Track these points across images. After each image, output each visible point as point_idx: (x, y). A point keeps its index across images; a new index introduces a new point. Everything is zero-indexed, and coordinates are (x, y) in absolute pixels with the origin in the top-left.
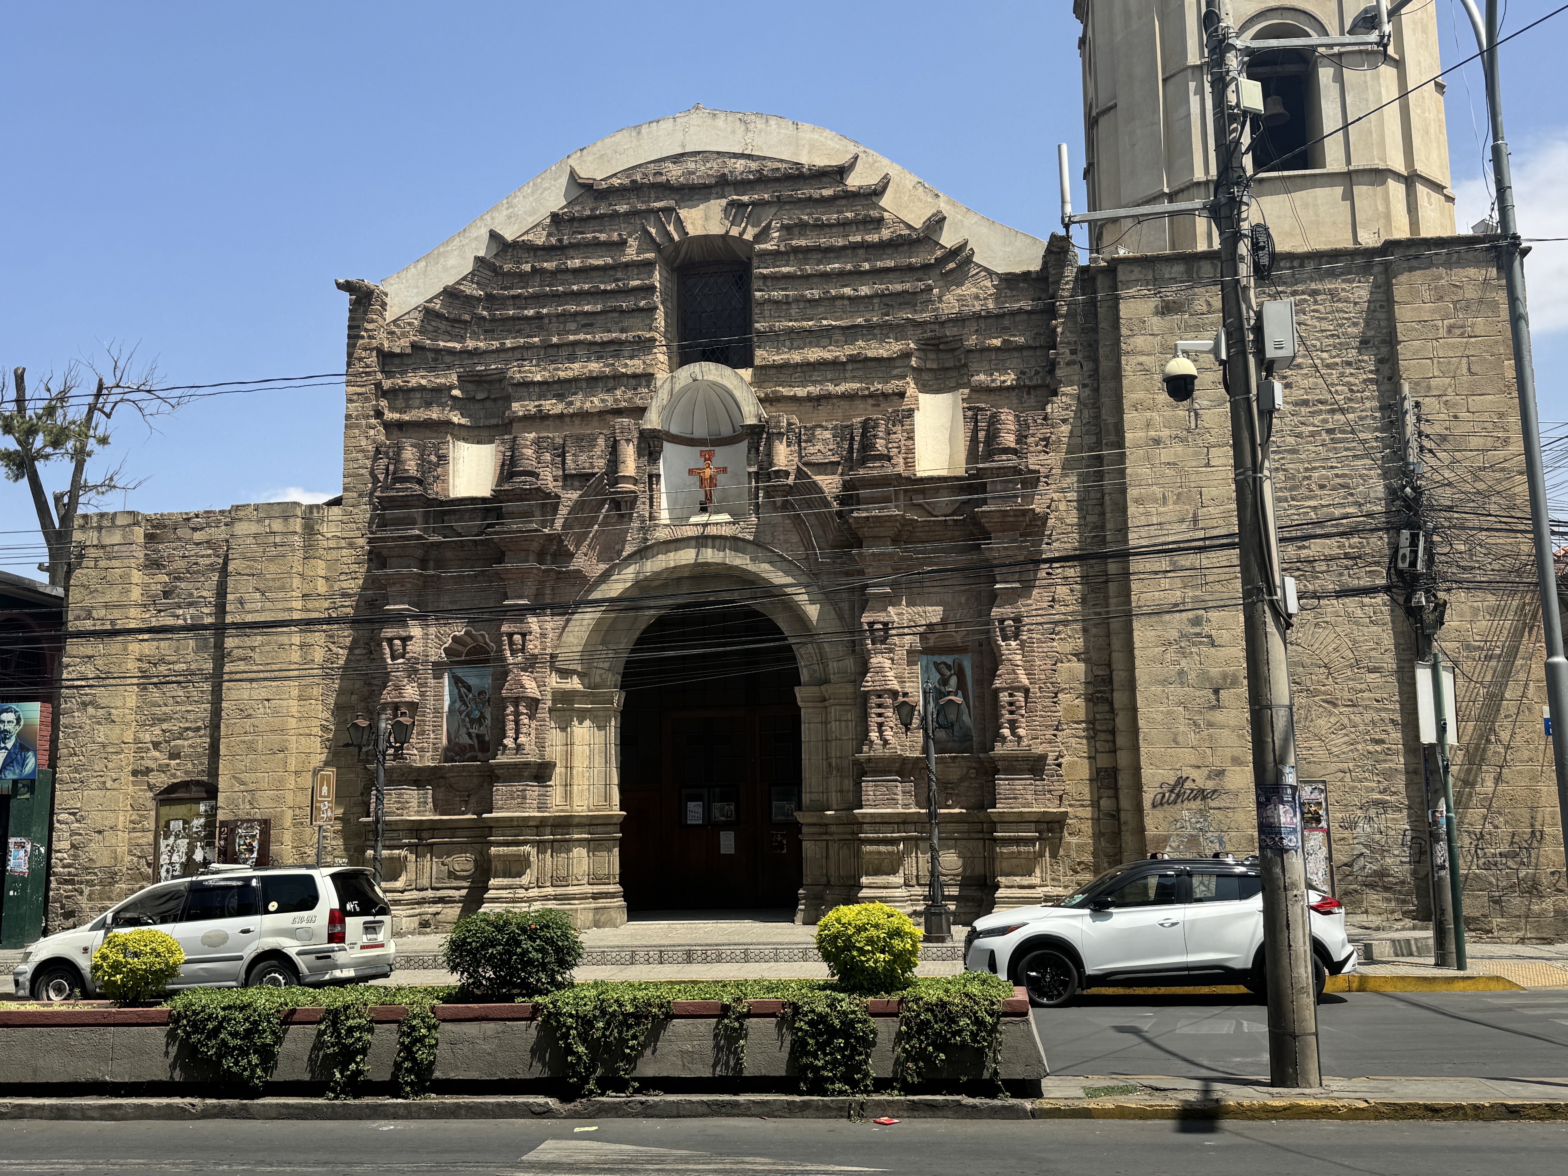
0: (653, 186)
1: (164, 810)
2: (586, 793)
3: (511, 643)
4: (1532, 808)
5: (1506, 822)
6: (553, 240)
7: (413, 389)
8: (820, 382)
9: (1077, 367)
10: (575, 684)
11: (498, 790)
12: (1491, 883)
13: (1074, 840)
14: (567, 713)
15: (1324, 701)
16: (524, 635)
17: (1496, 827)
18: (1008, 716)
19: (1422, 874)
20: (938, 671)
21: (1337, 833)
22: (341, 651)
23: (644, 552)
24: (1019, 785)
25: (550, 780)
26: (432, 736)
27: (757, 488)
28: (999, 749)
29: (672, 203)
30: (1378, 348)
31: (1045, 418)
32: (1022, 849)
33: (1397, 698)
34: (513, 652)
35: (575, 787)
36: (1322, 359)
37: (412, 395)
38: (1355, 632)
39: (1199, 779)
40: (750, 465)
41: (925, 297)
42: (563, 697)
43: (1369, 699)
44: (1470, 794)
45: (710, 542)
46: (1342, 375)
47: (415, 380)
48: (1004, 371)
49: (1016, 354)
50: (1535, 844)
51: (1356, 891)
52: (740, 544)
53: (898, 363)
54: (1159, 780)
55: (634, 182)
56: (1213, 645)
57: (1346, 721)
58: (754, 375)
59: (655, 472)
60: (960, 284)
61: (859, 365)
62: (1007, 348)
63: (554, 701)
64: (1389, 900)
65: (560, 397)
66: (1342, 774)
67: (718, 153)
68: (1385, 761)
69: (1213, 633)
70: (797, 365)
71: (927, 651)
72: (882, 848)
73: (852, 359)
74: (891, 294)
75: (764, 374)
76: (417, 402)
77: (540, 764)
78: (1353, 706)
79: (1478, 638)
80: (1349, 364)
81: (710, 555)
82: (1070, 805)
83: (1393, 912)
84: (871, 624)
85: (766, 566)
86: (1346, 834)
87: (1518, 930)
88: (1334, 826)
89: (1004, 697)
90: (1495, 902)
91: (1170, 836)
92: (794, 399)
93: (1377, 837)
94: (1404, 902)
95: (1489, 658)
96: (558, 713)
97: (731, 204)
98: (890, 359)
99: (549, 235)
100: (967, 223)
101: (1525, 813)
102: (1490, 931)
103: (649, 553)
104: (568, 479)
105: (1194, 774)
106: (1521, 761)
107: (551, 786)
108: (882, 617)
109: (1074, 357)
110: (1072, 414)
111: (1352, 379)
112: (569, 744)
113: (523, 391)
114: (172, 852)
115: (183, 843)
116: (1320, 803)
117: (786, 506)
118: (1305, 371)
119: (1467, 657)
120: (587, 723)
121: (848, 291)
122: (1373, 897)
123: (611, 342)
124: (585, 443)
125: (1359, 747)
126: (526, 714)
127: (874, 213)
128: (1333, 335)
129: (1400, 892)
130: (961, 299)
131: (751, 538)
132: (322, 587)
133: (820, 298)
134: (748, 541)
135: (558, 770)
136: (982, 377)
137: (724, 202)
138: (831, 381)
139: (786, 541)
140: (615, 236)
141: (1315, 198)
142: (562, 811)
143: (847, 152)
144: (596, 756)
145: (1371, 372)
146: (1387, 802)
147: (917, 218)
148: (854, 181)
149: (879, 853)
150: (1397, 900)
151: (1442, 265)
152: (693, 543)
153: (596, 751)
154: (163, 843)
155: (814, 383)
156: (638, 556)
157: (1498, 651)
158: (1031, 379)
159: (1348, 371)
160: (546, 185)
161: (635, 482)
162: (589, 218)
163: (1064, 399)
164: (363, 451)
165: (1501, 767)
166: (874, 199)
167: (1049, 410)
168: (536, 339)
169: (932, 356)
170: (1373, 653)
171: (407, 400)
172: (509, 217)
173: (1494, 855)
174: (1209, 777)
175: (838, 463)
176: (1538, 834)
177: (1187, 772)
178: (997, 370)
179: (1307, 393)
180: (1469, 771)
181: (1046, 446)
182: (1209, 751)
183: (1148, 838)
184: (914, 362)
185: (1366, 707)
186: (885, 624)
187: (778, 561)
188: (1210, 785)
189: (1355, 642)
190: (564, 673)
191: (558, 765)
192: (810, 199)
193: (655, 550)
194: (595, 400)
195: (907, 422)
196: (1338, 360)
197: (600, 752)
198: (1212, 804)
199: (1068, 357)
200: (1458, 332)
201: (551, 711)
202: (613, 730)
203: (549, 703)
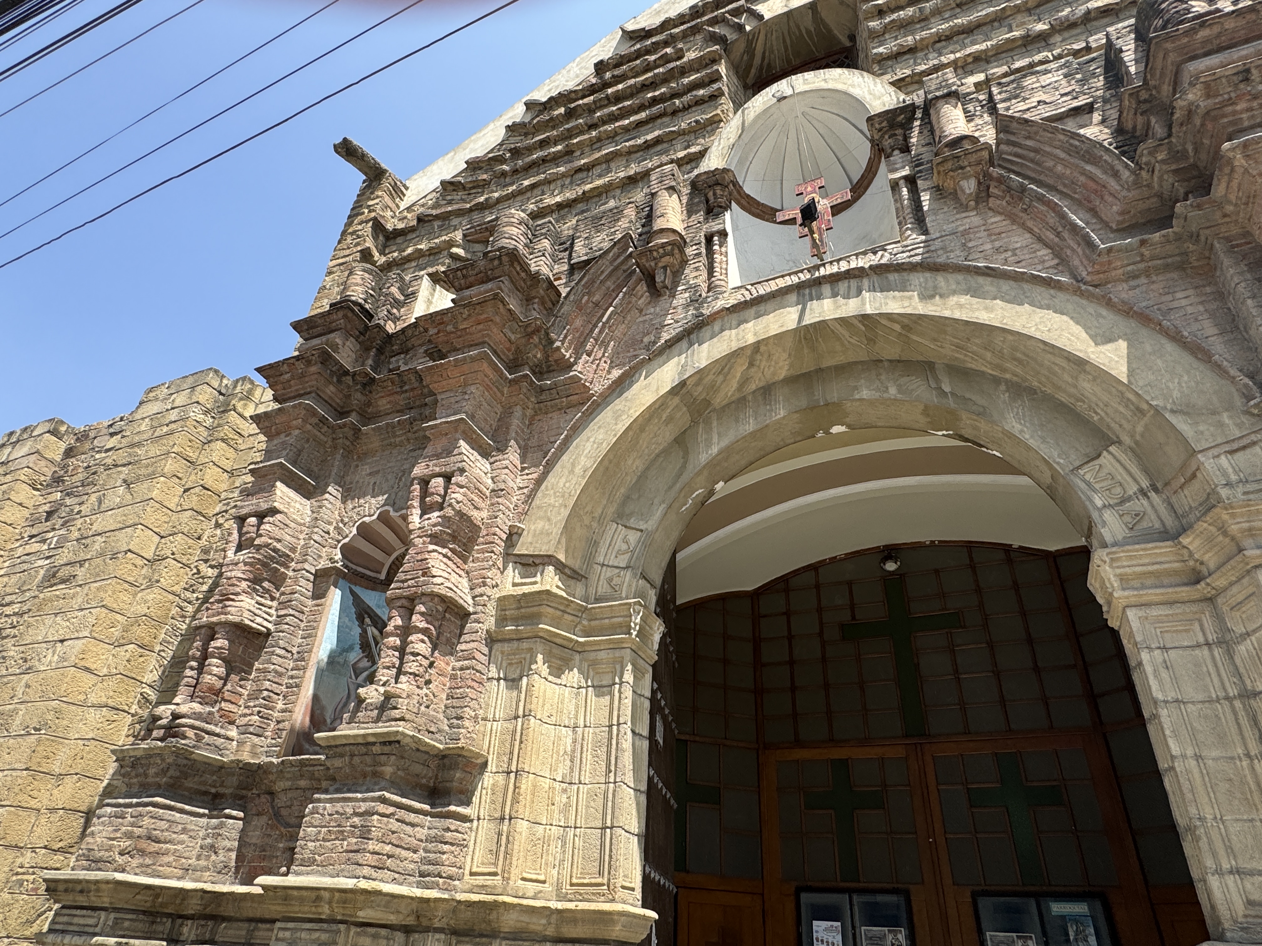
2: (555, 848)
3: (425, 493)
11: (315, 811)
14: (525, 645)
16: (448, 478)
25: (467, 803)
26: (280, 705)
34: (425, 510)
35: (522, 826)
59: (718, 229)
63: (501, 620)
81: (829, 308)
85: (961, 299)
96: (506, 647)
103: (707, 329)
104: (575, 272)
107: (465, 819)
117: (986, 189)
120: (573, 677)
124: (605, 220)
126: (425, 631)
131: (917, 261)
134: (910, 267)
135: (488, 780)
142: (483, 888)
144: (588, 756)
152: (793, 297)
153: (589, 745)
156: (684, 344)
168: (561, 168)
175: (1089, 108)
187: (987, 284)
190: (530, 566)
191: (492, 766)
193: (718, 322)
197: (597, 745)
201: (491, 640)
202: (628, 692)
203: (490, 623)
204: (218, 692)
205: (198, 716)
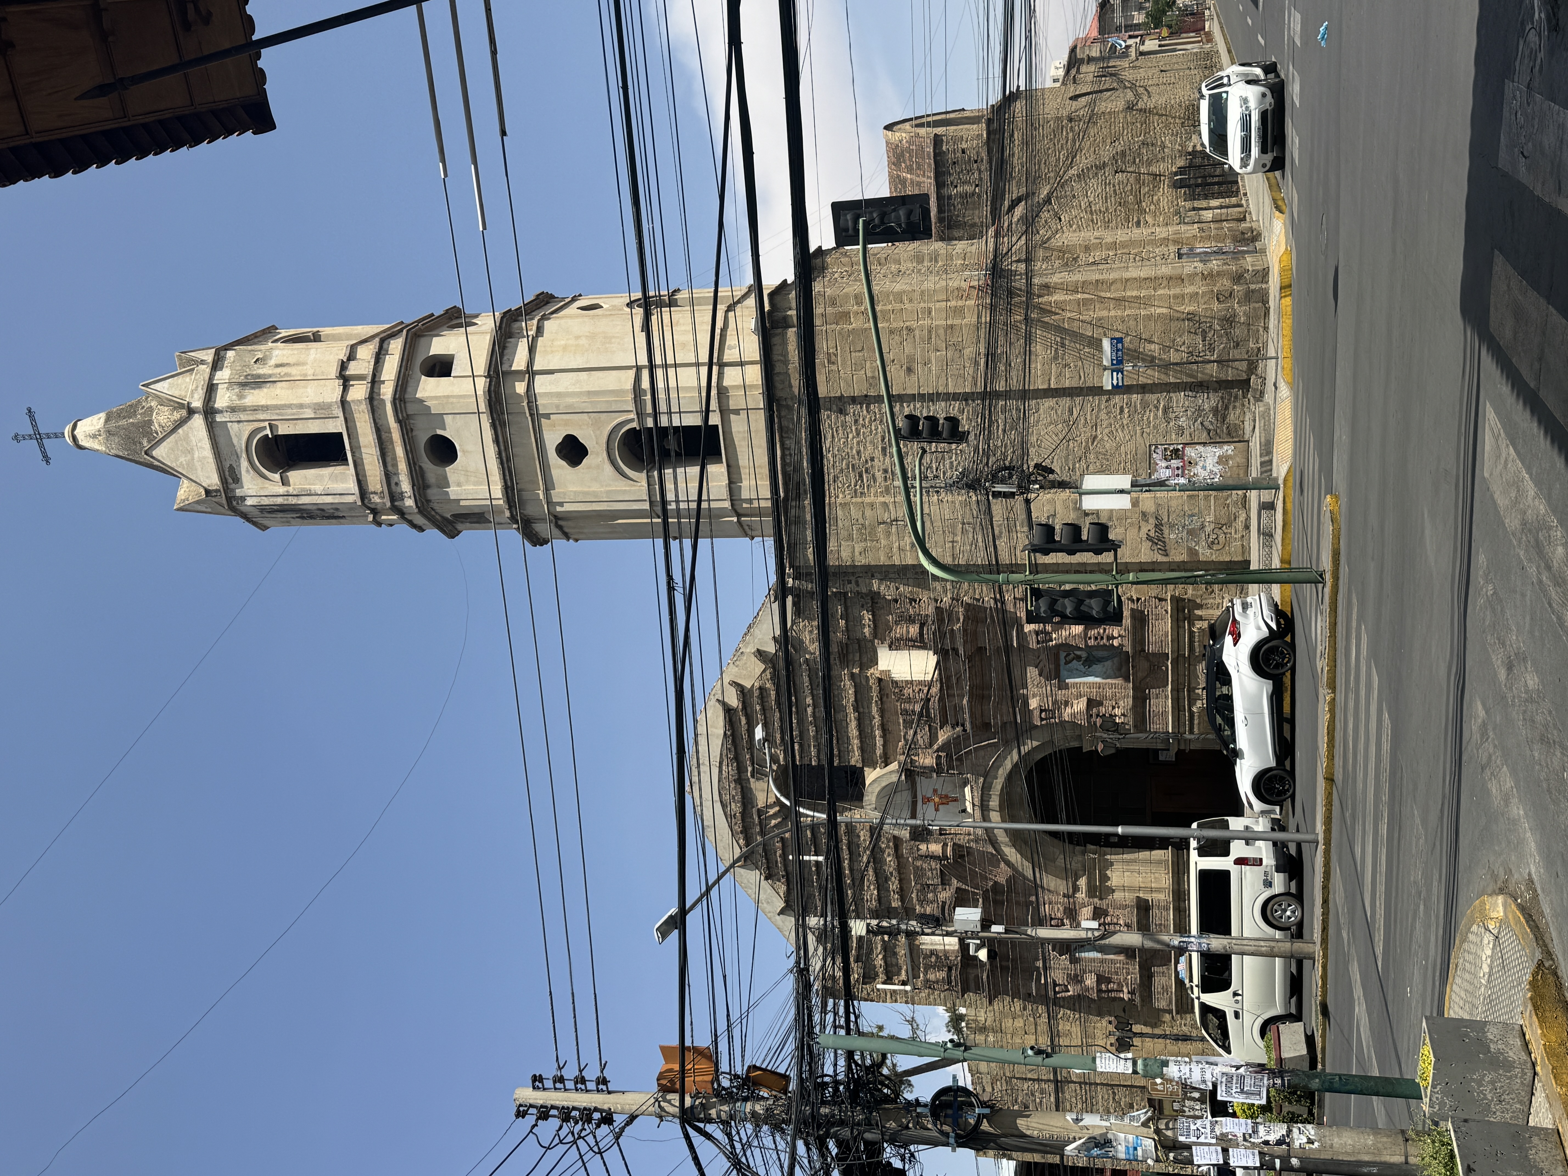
0: (743, 820)
1: (1166, 1112)
2: (1157, 875)
4: (1171, 320)
5: (1180, 336)
6: (783, 880)
7: (885, 962)
8: (872, 728)
9: (860, 580)
10: (1082, 882)
12: (1224, 348)
13: (1190, 592)
14: (1102, 888)
15: (1093, 443)
16: (1051, 919)
17: (1184, 343)
18: (1105, 641)
19: (1216, 385)
20: (1070, 662)
21: (1186, 439)
22: (1062, 1012)
23: (992, 841)
24: (1152, 639)
25: (1148, 900)
27: (948, 773)
28: (1128, 648)
29: (754, 810)
30: (845, 403)
31: (896, 601)
32: (1196, 640)
33: (1091, 398)
35: (1153, 885)
36: (853, 438)
37: (889, 963)
38: (1045, 422)
39: (1148, 527)
40: (931, 777)
41: (812, 663)
42: (1092, 891)
43: (1091, 415)
44: (1159, 359)
45: (985, 803)
46: (864, 426)
47: (879, 961)
48: (862, 618)
49: (850, 610)
50: (1197, 318)
51: (1228, 427)
52: (986, 785)
53: (858, 681)
54: (1148, 551)
55: (741, 832)
56: (1055, 515)
57: (1107, 431)
58: (868, 766)
59: (938, 832)
60: (801, 642)
61: (860, 704)
62: (846, 616)
63: (1095, 896)
64: (1235, 407)
65: (887, 879)
66: (1145, 434)
67: (719, 781)
68: (1135, 406)
69: (1046, 515)
70: (861, 742)
71: (1057, 676)
72: (1196, 722)
73: (856, 709)
74: (811, 684)
75: (869, 761)
76: (894, 960)
77: (1137, 909)
78: (1096, 425)
79: (1049, 352)
80: (856, 421)
81: (994, 802)
82: (1166, 593)
83: (1243, 405)
84: (1042, 719)
85: (1001, 771)
86: (1187, 432)
87: (1258, 331)
88: (1181, 440)
89: (1091, 642)
90: (1238, 345)
91: (1188, 546)
92: (884, 745)
93: (1189, 413)
94: (1236, 397)
95: (1063, 345)
96: (1103, 895)
97: (753, 776)
98: (855, 686)
99: (779, 880)
100: (760, 636)
101: (1174, 325)
102: (1259, 349)
103: (993, 838)
104: (944, 883)
105: (1144, 530)
106: (1137, 326)
107: (1153, 900)
108: (1036, 713)
109: (853, 582)
110: (893, 584)
111: (867, 420)
112: (1124, 888)
113: (883, 900)
114: (1193, 1109)
115: (1187, 1103)
116: (1165, 449)
117: (960, 759)
118: (862, 449)
119: (1062, 359)
120: (1108, 873)
121: (810, 710)
122: (1232, 417)
123: (849, 848)
124: (919, 873)
125: (1125, 422)
127: (756, 693)
128: (837, 431)
129: (1229, 400)
130: (812, 641)
131: (982, 780)
132: (1019, 1023)
133: (815, 726)
134: (984, 781)
135: (1141, 895)
136: (866, 630)
137: (752, 780)
138: (871, 721)
139: (984, 758)
140: (779, 845)
141: (739, 432)
143: (714, 706)
144: (1131, 868)
145: (861, 408)
146: (1164, 406)
147: (759, 667)
148: (733, 701)
149: (1199, 724)
150: (1234, 402)
151: (787, 367)
152: (985, 813)
153: (1128, 867)
154: (1187, 1114)
155: (872, 731)
156: (996, 845)
157: (1059, 339)
158: (867, 603)
159: (861, 421)
160: (745, 881)
161: (945, 845)
162: (767, 859)
163: (882, 588)
164: (929, 995)
165: (1141, 339)
166: (746, 691)
167: (890, 597)
168: (849, 892)
169: (851, 657)
170: (1059, 412)
171: (892, 965)
172: (768, 903)
173: (1204, 345)
174: (1147, 521)
175: (930, 726)
176: (1189, 316)
177: (1143, 534)
178: (861, 621)
179: (877, 447)
180: (1144, 360)
181: (915, 601)
182: (1129, 521)
183: (1189, 560)
184: (856, 671)
185: (1097, 417)
186: (1042, 711)
187: (997, 765)
188: (1152, 521)
189: (1051, 423)
190: (1076, 889)
191: (1138, 895)
192: (748, 730)
193: (991, 835)
194: (888, 859)
195: (900, 684)
196: (854, 428)
198: (1166, 520)
199: (853, 585)
200: (833, 358)
201: (1101, 899)
202: (1113, 857)
203: (1096, 900)
204: (1118, 984)
205: (1127, 987)
